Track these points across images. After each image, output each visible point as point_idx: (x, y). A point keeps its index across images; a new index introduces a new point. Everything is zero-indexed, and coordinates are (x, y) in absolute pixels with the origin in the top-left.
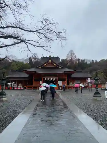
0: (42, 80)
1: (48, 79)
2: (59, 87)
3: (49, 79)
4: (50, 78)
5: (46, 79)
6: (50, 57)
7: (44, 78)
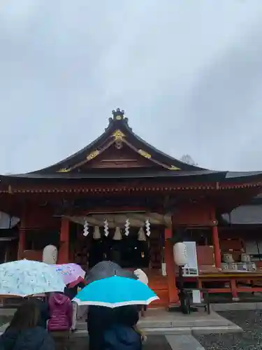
0: (64, 236)
1: (102, 229)
2: (185, 284)
3: (112, 231)
4: (120, 219)
5: (91, 229)
6: (119, 118)
7: (76, 220)
